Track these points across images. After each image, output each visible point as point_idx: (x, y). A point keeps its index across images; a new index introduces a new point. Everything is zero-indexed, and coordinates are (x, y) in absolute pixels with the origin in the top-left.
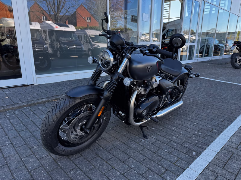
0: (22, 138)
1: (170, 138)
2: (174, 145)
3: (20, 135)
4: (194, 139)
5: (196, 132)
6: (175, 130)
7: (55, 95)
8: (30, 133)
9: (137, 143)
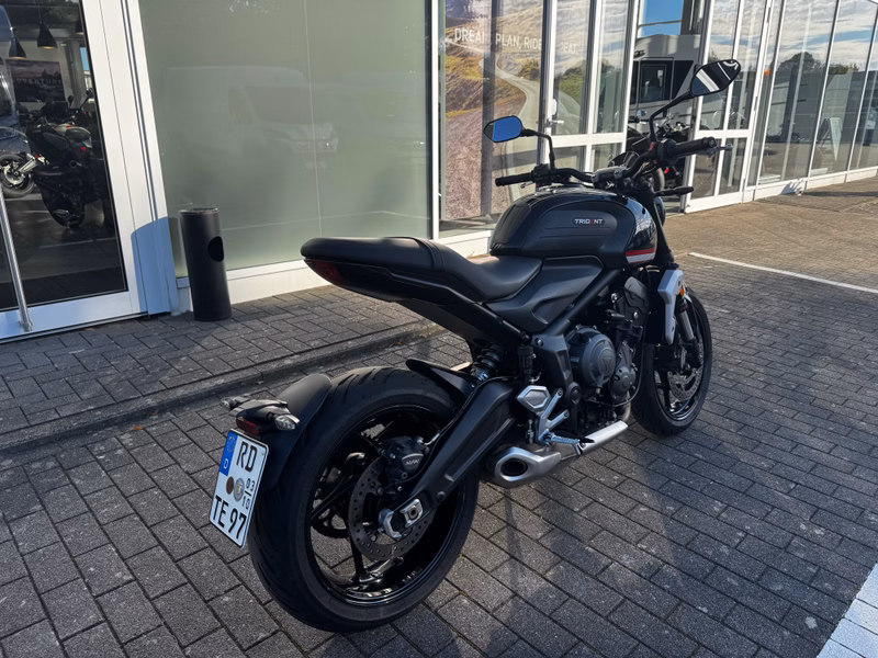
0: (170, 554)
1: (710, 553)
2: (731, 585)
3: (158, 540)
4: (802, 556)
5: (803, 527)
6: (724, 515)
7: (257, 361)
8: (195, 534)
9: (591, 575)
